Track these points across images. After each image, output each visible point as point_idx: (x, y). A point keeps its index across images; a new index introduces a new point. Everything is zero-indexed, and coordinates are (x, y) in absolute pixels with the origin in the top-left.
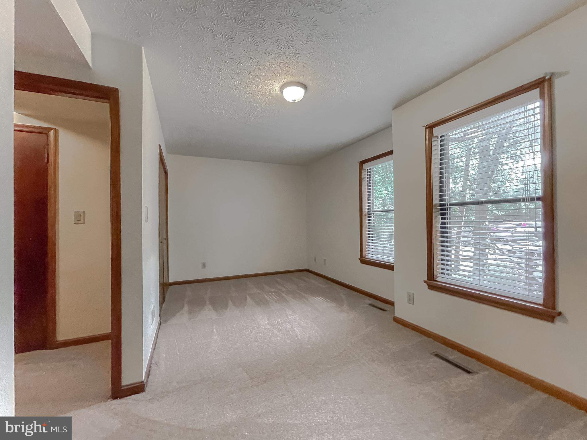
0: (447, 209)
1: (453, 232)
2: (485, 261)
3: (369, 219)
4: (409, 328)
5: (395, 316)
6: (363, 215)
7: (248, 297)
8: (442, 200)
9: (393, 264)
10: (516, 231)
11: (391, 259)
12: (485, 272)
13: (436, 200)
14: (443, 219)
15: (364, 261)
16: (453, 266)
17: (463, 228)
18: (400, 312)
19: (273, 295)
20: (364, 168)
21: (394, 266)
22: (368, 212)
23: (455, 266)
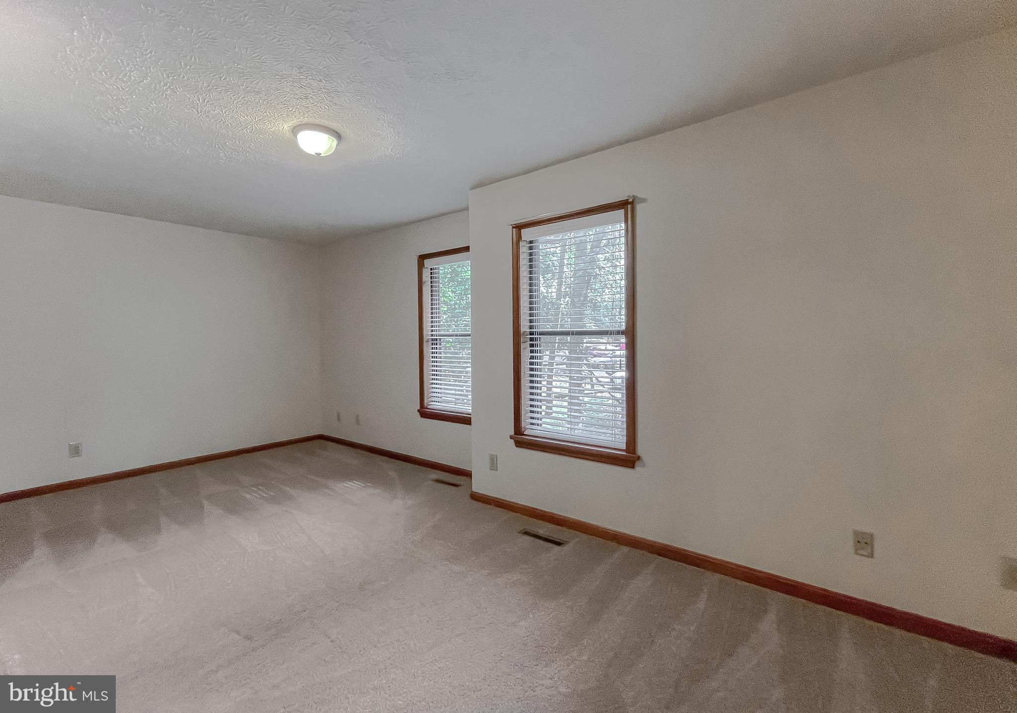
0: (536, 339)
1: (544, 357)
2: (581, 398)
3: (434, 346)
4: (492, 505)
5: (472, 492)
6: (425, 340)
7: (205, 502)
8: (531, 327)
9: (470, 415)
10: (615, 354)
11: (465, 408)
12: (581, 413)
13: (524, 327)
14: (532, 352)
15: (426, 413)
16: (544, 407)
17: (557, 352)
18: (479, 485)
19: (260, 489)
20: (425, 267)
21: (470, 418)
22: (432, 335)
23: (548, 407)
